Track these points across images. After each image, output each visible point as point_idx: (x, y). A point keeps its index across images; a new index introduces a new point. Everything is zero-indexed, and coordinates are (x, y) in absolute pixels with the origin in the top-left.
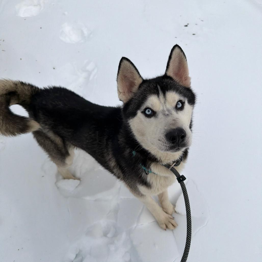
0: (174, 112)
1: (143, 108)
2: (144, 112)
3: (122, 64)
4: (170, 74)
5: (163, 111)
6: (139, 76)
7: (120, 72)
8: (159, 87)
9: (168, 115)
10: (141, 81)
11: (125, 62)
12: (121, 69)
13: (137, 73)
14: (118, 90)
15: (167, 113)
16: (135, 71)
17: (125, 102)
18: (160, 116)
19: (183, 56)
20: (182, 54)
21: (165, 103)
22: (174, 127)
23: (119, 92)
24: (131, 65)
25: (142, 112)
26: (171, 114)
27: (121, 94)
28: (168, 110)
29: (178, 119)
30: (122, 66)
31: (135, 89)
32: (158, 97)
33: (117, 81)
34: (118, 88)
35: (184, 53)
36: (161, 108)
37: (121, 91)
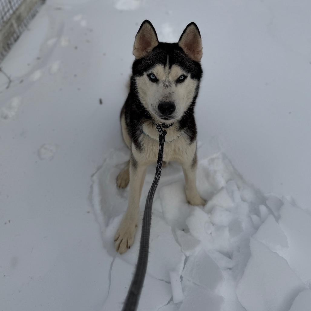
0: (173, 85)
1: (149, 72)
2: (149, 76)
3: (144, 25)
4: (182, 45)
5: (165, 81)
6: (156, 39)
7: (141, 31)
8: (168, 57)
9: (167, 86)
10: (156, 44)
11: (147, 25)
12: (142, 29)
13: (155, 36)
14: (134, 45)
15: (167, 84)
16: (154, 35)
17: (137, 58)
18: (161, 84)
19: (197, 33)
20: (197, 31)
21: (168, 74)
22: (167, 101)
23: (135, 48)
24: (151, 29)
25: (148, 75)
26: (170, 86)
27: (136, 50)
28: (169, 82)
29: (174, 93)
30: (143, 27)
31: (150, 49)
32: (164, 67)
33: (136, 37)
34: (135, 43)
35: (199, 31)
36: (164, 78)
37: (136, 47)
